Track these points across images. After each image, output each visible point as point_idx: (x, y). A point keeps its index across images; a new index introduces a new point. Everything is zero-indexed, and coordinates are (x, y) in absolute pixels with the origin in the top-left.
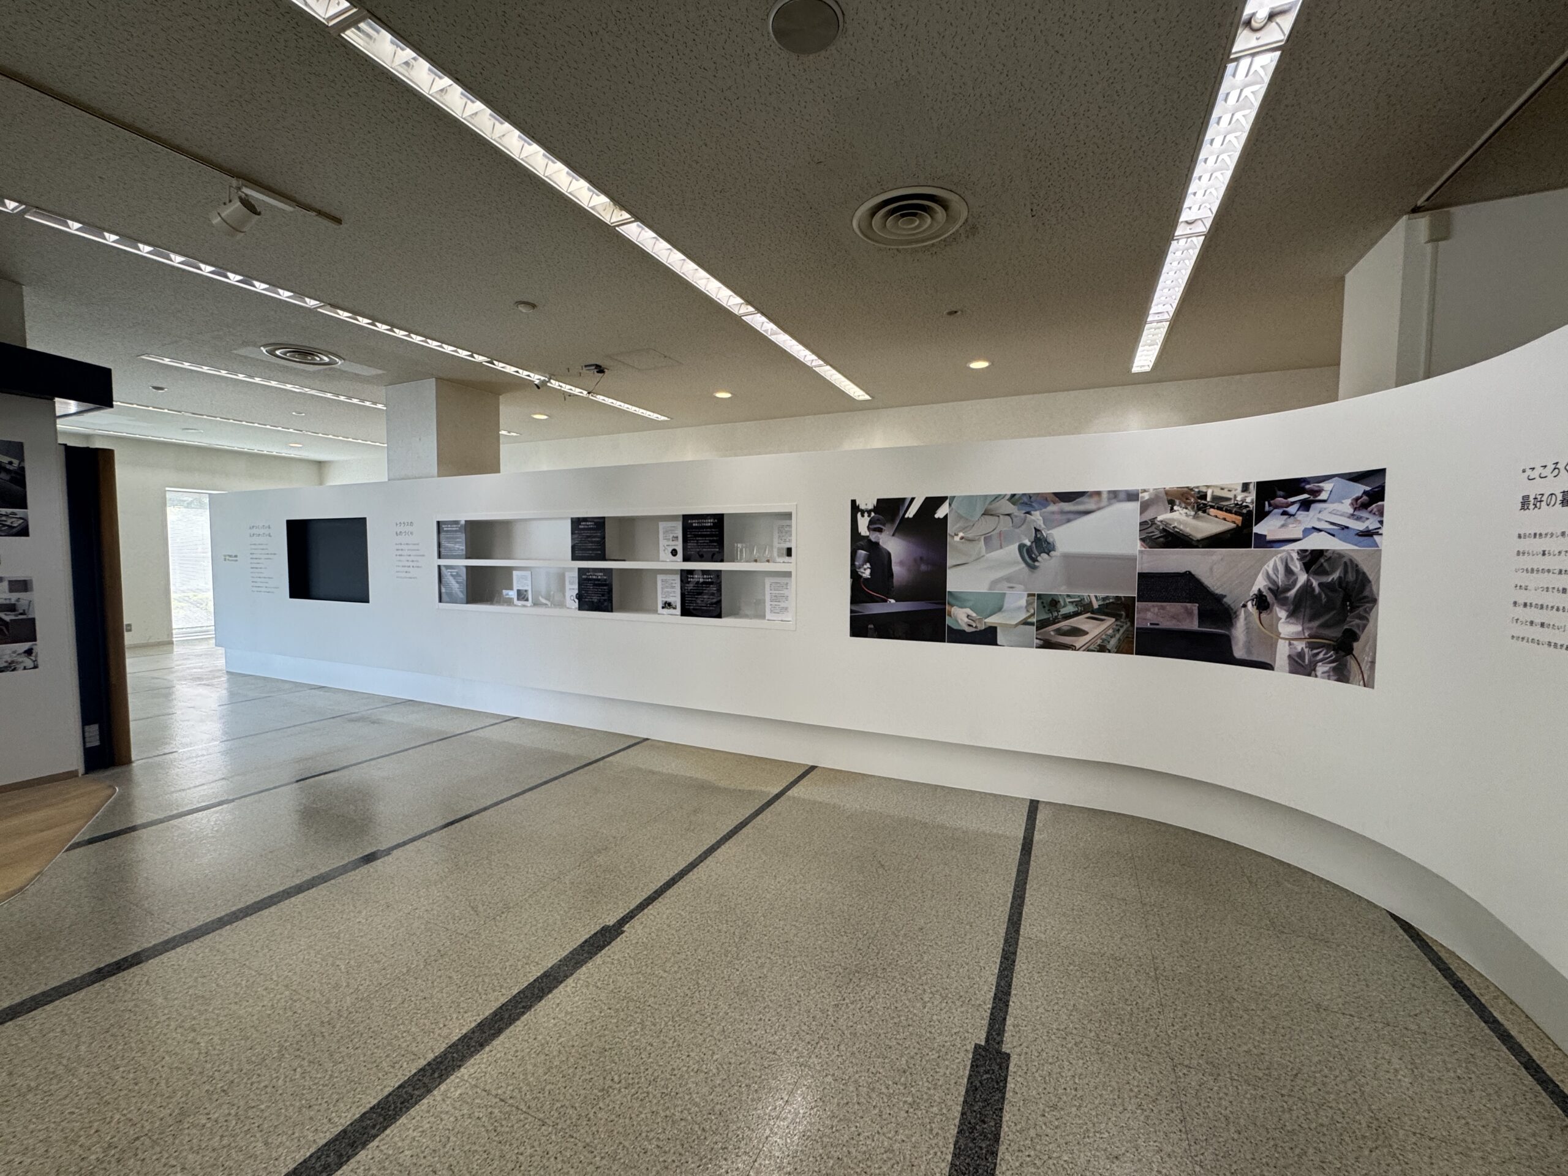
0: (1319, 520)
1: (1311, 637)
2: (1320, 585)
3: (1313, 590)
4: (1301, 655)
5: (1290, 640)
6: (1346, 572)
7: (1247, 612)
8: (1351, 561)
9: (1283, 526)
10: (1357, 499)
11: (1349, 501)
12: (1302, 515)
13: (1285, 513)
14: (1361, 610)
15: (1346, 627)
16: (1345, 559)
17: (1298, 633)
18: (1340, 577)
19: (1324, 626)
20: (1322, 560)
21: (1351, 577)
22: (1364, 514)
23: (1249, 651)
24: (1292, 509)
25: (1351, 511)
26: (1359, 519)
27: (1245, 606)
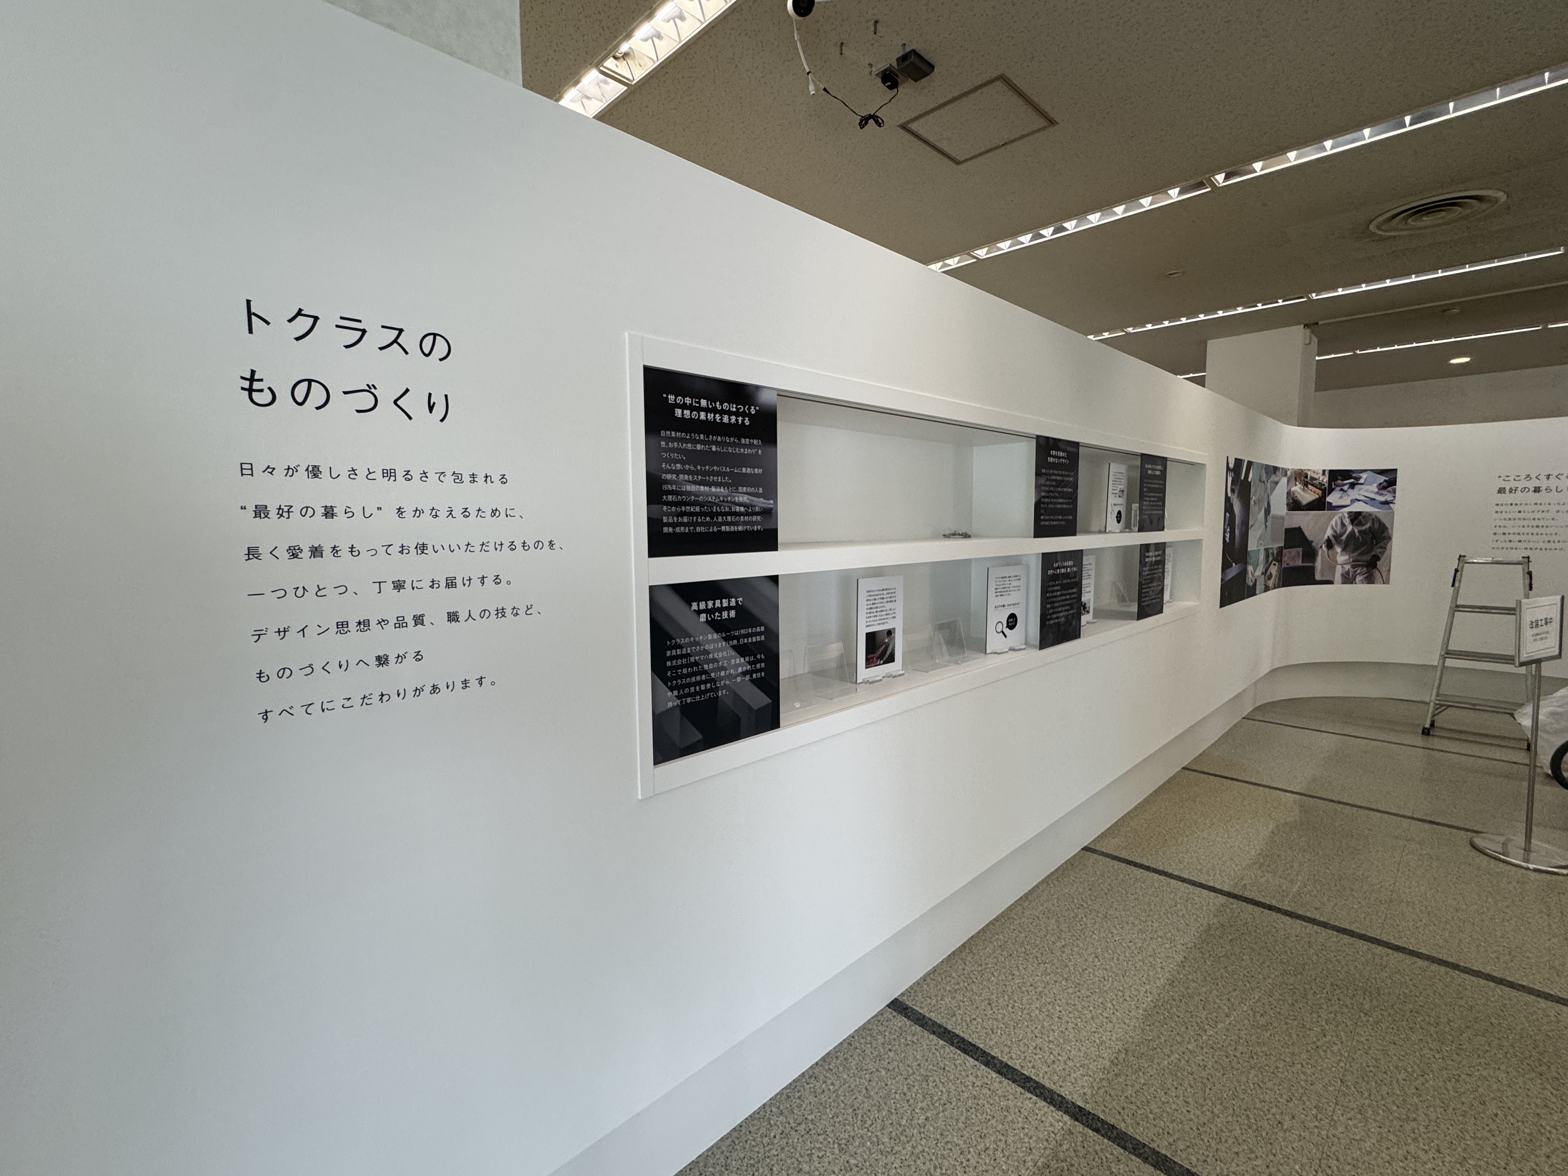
0: (1359, 494)
1: (1353, 561)
2: (1359, 532)
3: (1355, 535)
4: (1348, 573)
5: (1342, 565)
6: (1373, 523)
7: (1323, 551)
8: (1376, 517)
9: (1341, 497)
10: (1380, 484)
11: (1375, 485)
12: (1350, 491)
13: (1342, 490)
14: (1382, 544)
15: (1373, 553)
16: (1374, 517)
17: (1346, 560)
18: (1370, 527)
19: (1360, 554)
20: (1360, 517)
21: (1376, 526)
22: (1384, 492)
23: (1322, 575)
24: (1345, 488)
25: (1377, 490)
26: (1381, 495)
27: (1321, 547)
